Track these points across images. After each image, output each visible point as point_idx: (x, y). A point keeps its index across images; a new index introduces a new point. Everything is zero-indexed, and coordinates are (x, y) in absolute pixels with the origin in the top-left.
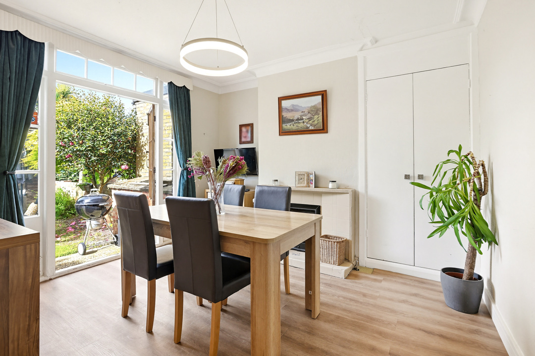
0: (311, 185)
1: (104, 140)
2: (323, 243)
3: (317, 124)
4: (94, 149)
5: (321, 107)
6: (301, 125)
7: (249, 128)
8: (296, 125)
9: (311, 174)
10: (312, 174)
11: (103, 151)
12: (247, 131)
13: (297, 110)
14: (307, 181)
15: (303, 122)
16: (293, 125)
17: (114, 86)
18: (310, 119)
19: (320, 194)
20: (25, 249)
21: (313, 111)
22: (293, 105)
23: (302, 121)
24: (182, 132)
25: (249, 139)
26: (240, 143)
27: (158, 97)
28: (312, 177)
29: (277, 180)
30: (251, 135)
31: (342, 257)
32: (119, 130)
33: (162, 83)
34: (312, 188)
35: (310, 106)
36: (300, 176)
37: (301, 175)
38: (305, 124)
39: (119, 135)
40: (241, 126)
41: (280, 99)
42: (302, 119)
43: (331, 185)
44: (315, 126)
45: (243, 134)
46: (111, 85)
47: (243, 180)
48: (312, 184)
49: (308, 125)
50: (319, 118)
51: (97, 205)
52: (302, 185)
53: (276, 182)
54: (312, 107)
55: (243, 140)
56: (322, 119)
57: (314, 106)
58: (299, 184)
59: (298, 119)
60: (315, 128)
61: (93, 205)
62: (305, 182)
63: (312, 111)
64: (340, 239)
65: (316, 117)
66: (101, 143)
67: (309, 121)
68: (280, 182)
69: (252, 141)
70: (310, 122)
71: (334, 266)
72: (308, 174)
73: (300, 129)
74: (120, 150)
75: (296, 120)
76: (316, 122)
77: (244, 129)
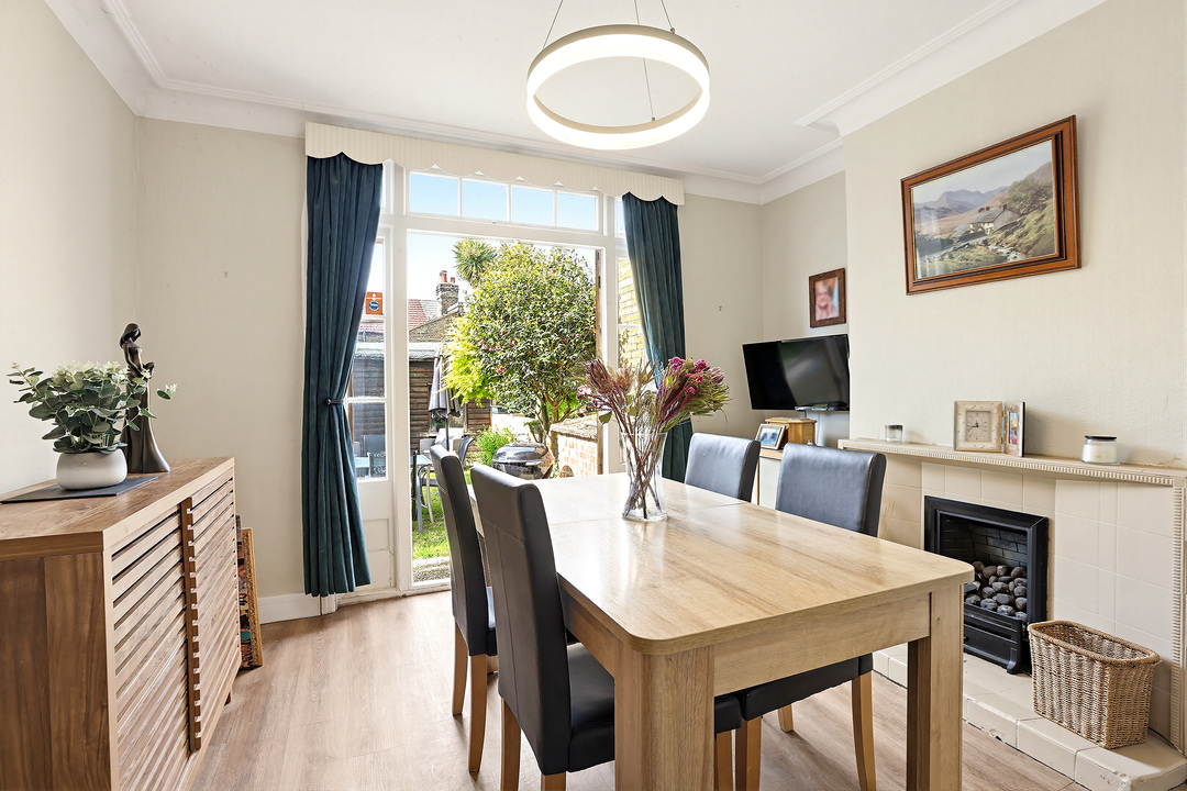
0: (1012, 447)
1: (548, 336)
2: (1044, 651)
3: (1036, 242)
4: (529, 355)
5: (1052, 179)
6: (979, 254)
7: (836, 283)
8: (958, 256)
9: (1012, 411)
10: (1016, 410)
11: (545, 358)
12: (830, 293)
13: (962, 209)
14: (999, 434)
15: (986, 243)
16: (951, 257)
17: (512, 223)
18: (1008, 229)
19: (1050, 479)
20: (74, 561)
21: (1025, 198)
22: (949, 194)
23: (980, 240)
24: (658, 308)
25: (835, 314)
26: (813, 325)
27: (605, 233)
28: (1016, 421)
29: (899, 427)
30: (840, 300)
31: (1137, 722)
32: (571, 314)
33: (611, 200)
34: (1014, 458)
35: (1009, 184)
36: (970, 417)
37: (977, 412)
38: (992, 247)
39: (572, 324)
40: (814, 280)
41: (907, 186)
42: (983, 233)
43: (1089, 451)
44: (1029, 248)
45: (820, 302)
46: (506, 223)
47: (814, 423)
48: (1015, 442)
49: (1004, 251)
50: (1044, 221)
51: (523, 465)
52: (979, 445)
53: (897, 432)
54: (1016, 185)
55: (820, 315)
56: (1055, 220)
57: (1024, 183)
58: (966, 440)
59: (967, 236)
60: (1030, 258)
61: (519, 464)
62: (994, 435)
63: (1015, 200)
64: (1128, 652)
65: (1032, 217)
66: (541, 342)
67: (1007, 234)
68: (911, 433)
69: (842, 319)
70: (1011, 238)
71: (1089, 744)
72: (1004, 412)
73: (973, 266)
74: (576, 355)
75: (962, 239)
76: (1032, 236)
77: (821, 287)
